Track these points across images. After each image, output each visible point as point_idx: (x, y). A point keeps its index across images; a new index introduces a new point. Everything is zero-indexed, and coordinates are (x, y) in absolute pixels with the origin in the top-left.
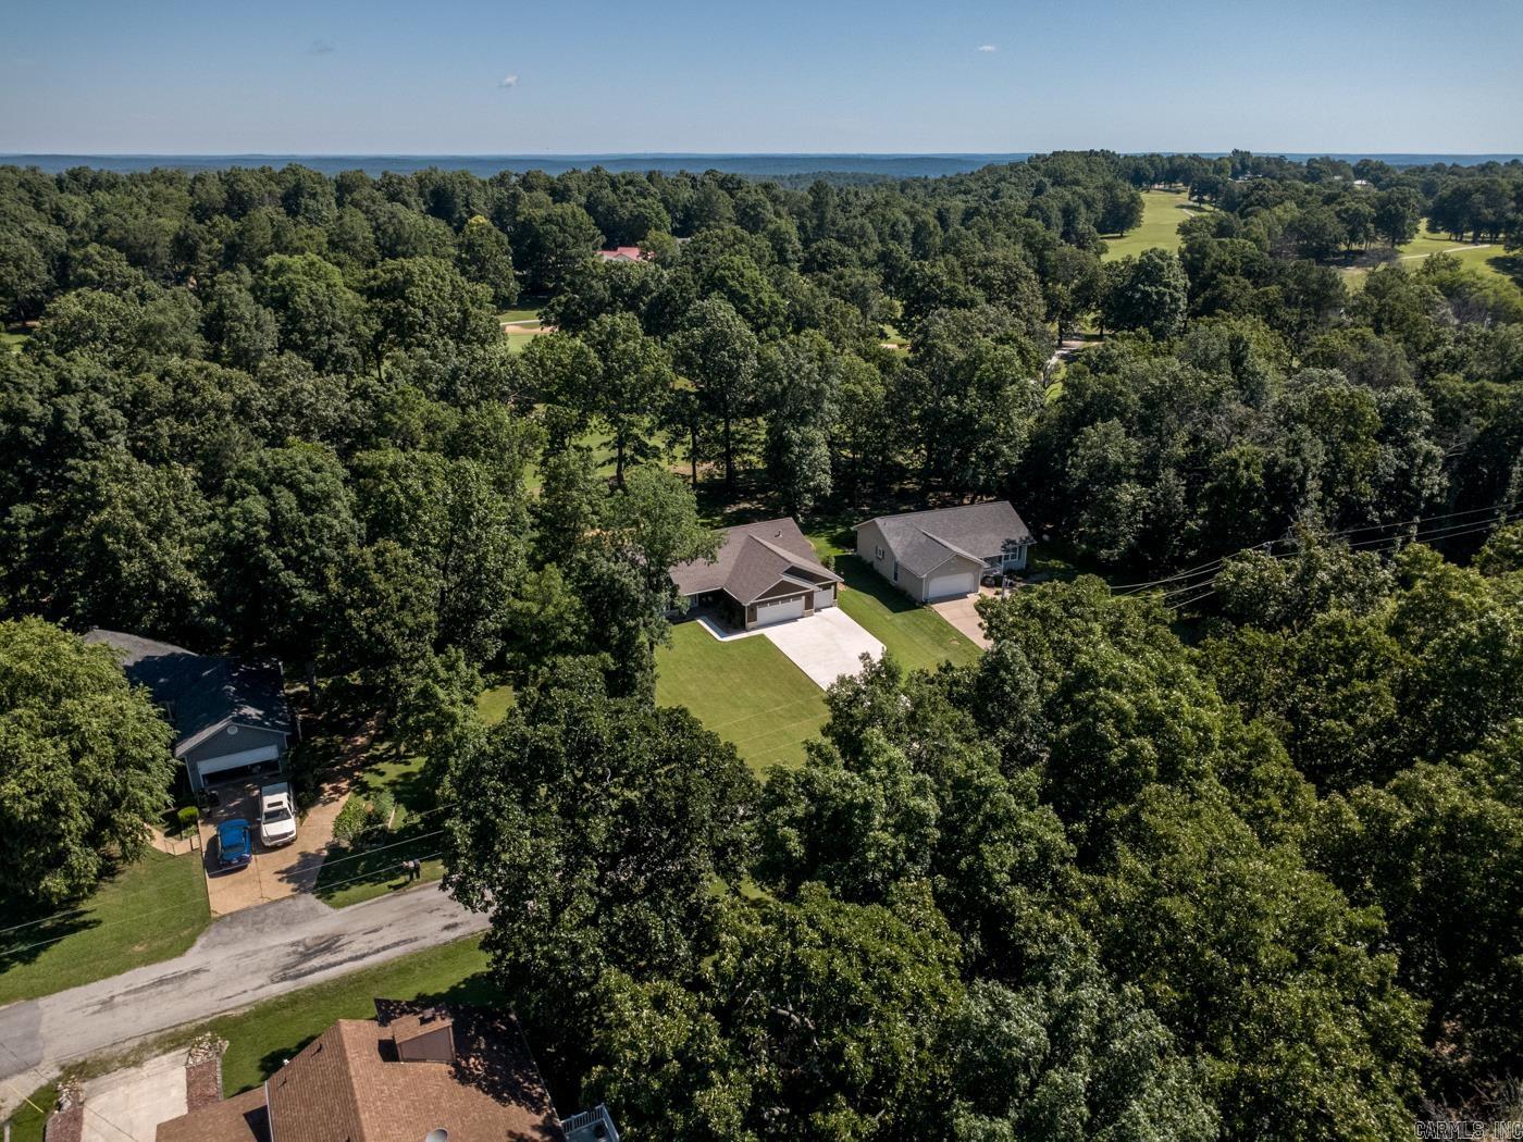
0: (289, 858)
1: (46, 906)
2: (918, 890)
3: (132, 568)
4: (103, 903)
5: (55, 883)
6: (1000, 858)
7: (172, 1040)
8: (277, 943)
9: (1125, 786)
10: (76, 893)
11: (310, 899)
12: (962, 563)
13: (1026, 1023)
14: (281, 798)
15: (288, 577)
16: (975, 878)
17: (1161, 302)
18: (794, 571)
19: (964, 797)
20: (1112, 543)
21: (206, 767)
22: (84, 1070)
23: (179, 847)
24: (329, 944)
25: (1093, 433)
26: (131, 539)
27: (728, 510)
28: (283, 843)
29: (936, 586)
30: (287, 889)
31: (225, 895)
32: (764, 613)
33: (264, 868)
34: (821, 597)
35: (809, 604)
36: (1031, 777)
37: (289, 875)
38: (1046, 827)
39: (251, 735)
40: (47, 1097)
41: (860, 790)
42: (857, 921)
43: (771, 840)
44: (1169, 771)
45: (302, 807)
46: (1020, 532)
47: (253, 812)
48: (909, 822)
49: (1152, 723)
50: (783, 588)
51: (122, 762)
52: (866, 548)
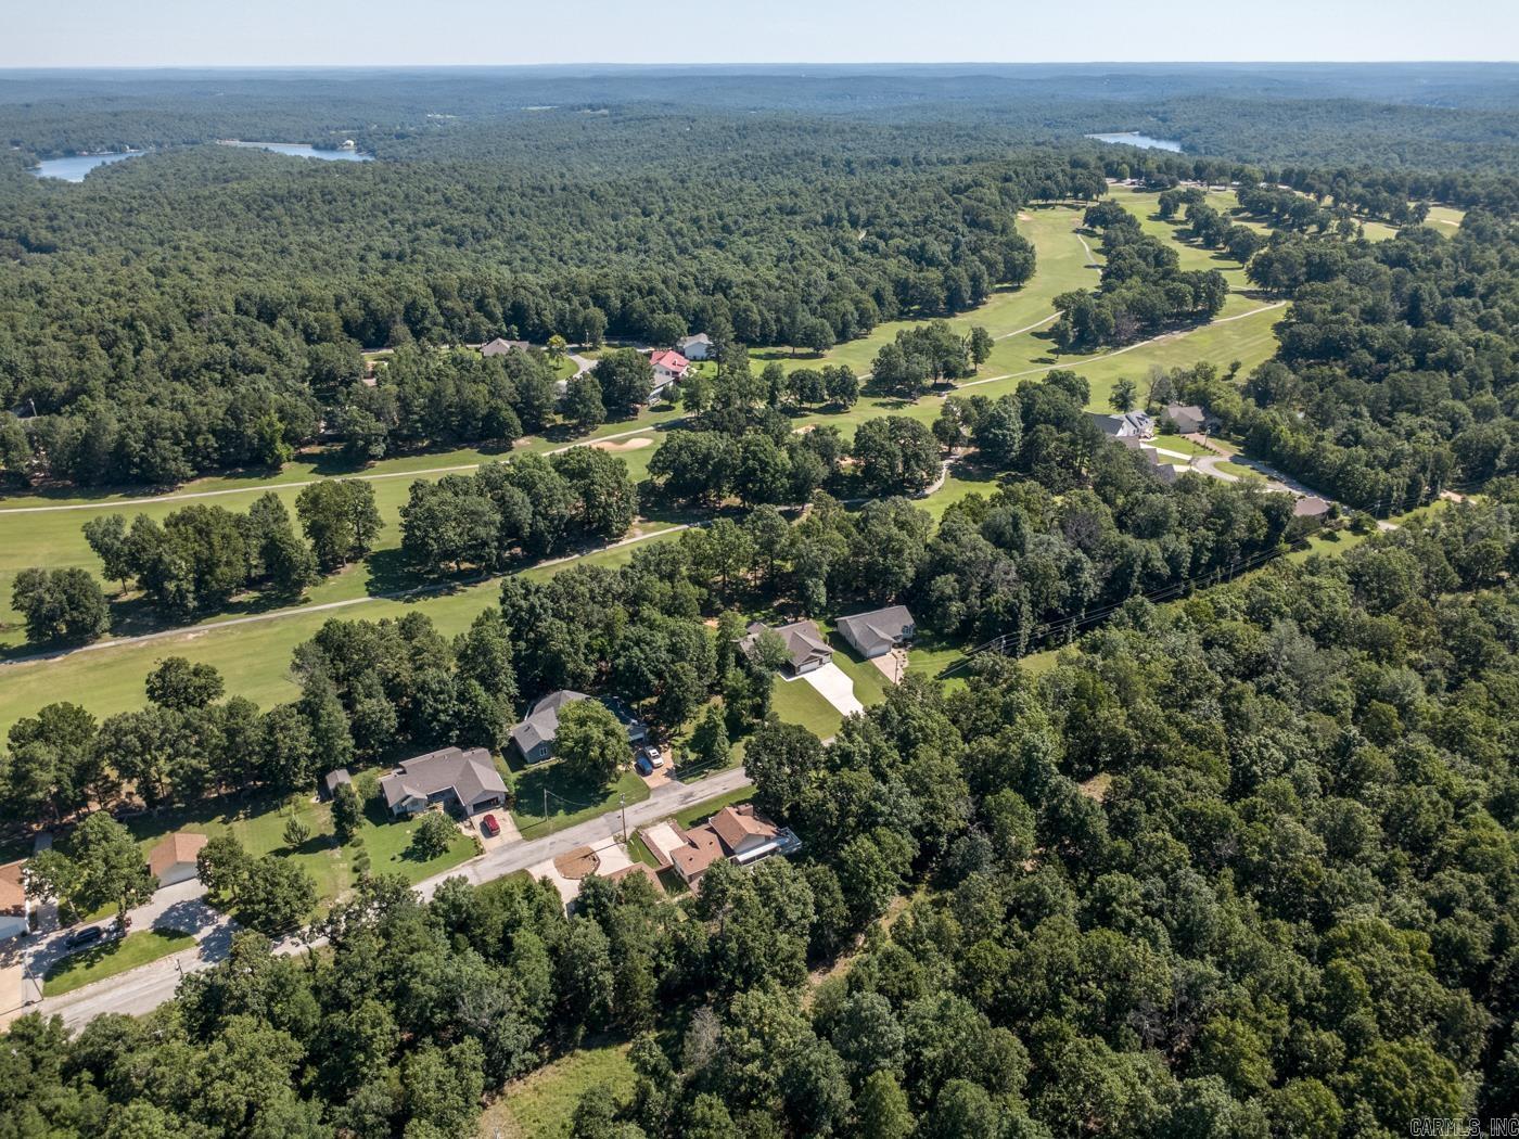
0: (664, 770)
2: (866, 769)
6: (884, 762)
7: (661, 820)
8: (675, 795)
9: (914, 744)
11: (677, 783)
12: (884, 641)
13: (884, 789)
14: (653, 750)
15: (651, 677)
16: (879, 766)
17: (1004, 440)
18: (815, 651)
19: (876, 749)
20: (948, 626)
22: (645, 826)
24: (689, 795)
25: (940, 580)
27: (776, 604)
28: (660, 765)
29: (873, 651)
30: (668, 780)
31: (649, 782)
32: (803, 669)
33: (658, 773)
34: (825, 659)
35: (821, 663)
36: (892, 743)
37: (667, 775)
38: (895, 754)
40: (639, 832)
41: (853, 748)
42: (854, 775)
43: (831, 760)
44: (925, 741)
46: (909, 621)
47: (647, 756)
48: (864, 755)
49: (921, 729)
50: (810, 658)
52: (841, 629)
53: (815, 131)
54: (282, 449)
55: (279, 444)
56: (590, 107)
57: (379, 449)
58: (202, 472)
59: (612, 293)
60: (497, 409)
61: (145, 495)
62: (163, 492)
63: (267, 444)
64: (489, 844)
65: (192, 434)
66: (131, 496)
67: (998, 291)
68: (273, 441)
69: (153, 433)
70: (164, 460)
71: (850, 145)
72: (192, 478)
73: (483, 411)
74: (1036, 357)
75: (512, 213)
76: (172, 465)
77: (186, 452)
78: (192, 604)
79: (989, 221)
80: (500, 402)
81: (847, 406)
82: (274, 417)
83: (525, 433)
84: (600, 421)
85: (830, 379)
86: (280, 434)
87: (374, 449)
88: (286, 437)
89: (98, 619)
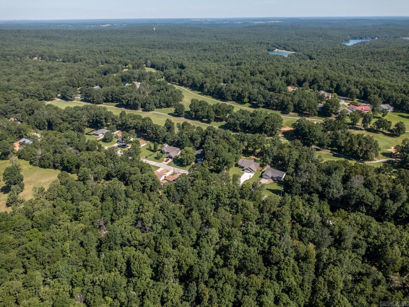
4: (187, 166)
5: (184, 164)
18: (249, 168)
21: (198, 161)
39: (201, 161)
40: (177, 173)
54: (246, 100)
57: (262, 105)
58: (233, 100)
60: (289, 104)
61: (223, 101)
62: (225, 102)
63: (243, 98)
64: (164, 162)
65: (234, 92)
66: (221, 101)
68: (245, 98)
69: (229, 90)
70: (227, 96)
77: (232, 95)
80: (291, 103)
81: (399, 136)
82: (247, 93)
83: (293, 112)
84: (315, 115)
85: (397, 125)
86: (247, 96)
87: (259, 105)
88: (249, 98)
89: (182, 114)
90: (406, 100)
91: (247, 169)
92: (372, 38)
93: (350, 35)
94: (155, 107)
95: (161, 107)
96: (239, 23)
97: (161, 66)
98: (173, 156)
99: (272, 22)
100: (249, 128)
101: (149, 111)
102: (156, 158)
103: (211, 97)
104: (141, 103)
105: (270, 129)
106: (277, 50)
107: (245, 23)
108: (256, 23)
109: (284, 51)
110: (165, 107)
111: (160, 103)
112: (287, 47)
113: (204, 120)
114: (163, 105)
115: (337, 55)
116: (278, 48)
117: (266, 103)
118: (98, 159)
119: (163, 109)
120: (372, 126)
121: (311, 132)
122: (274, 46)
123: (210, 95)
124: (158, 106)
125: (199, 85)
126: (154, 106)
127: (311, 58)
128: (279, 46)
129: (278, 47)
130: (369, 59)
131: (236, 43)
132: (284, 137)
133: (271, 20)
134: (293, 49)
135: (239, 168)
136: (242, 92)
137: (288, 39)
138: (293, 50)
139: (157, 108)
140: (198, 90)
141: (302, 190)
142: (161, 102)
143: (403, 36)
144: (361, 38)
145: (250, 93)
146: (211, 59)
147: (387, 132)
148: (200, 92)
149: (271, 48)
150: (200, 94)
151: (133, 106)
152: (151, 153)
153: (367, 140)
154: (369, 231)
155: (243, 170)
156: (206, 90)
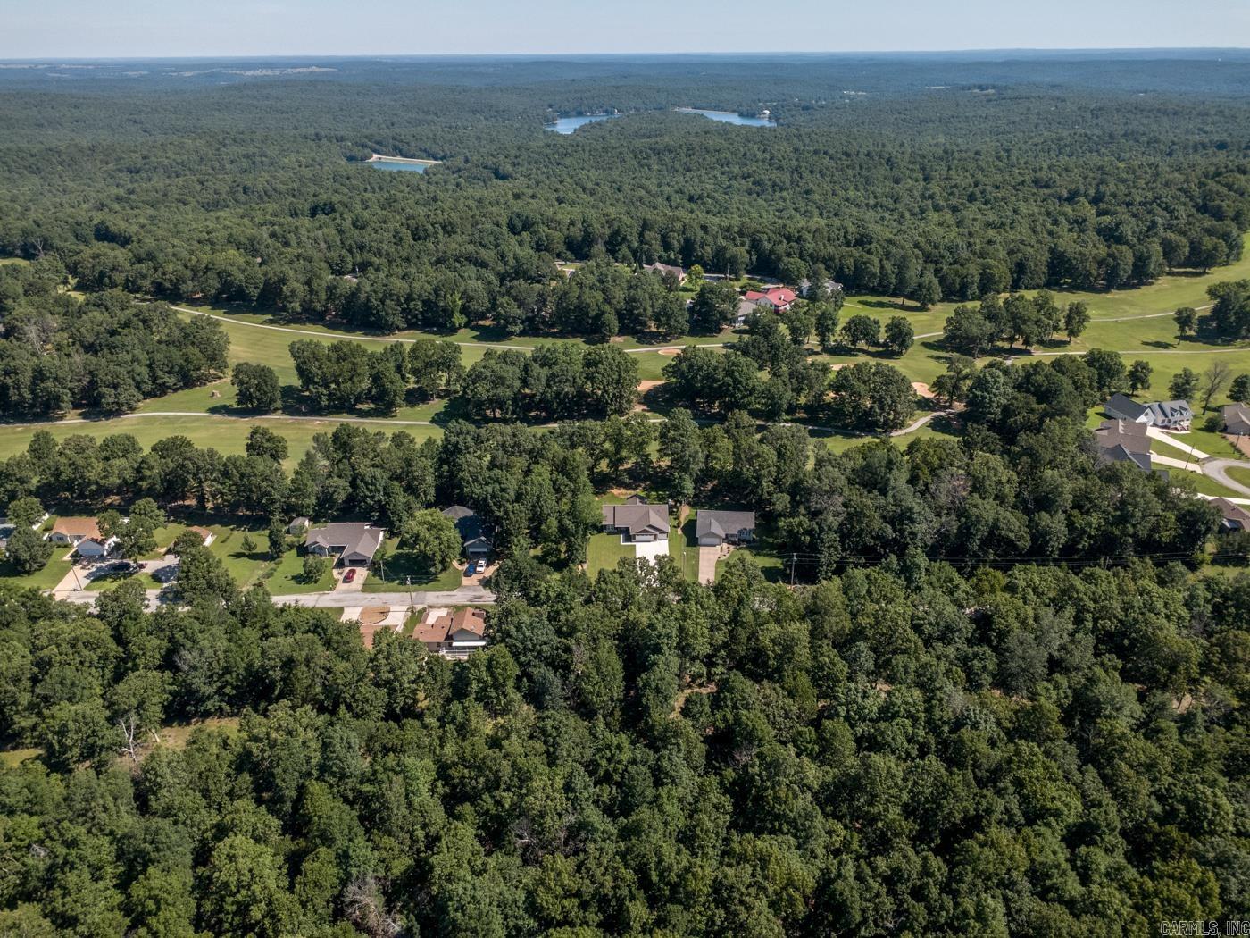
0: (481, 577)
1: (430, 574)
3: (467, 490)
4: (442, 576)
5: (433, 570)
7: (447, 606)
8: (471, 594)
10: (436, 574)
11: (481, 587)
14: (482, 562)
18: (656, 528)
21: (471, 550)
22: (431, 607)
23: (460, 568)
24: (480, 597)
26: (468, 482)
28: (480, 573)
29: (705, 541)
30: (477, 583)
31: (465, 581)
32: (638, 538)
33: (475, 577)
34: (661, 536)
35: (655, 538)
37: (479, 580)
39: (481, 544)
40: (424, 610)
45: (488, 566)
46: (751, 526)
47: (476, 565)
50: (645, 531)
51: (449, 547)
53: (1175, 113)
54: (458, 319)
55: (457, 315)
56: (980, 87)
57: (517, 328)
58: (411, 326)
59: (765, 237)
60: (603, 313)
61: (374, 335)
62: (384, 335)
63: (448, 313)
64: (341, 586)
65: (409, 298)
66: (366, 335)
67: (1168, 274)
68: (453, 312)
69: (388, 295)
70: (387, 314)
71: (1207, 128)
72: (404, 329)
73: (592, 313)
74: (1153, 339)
75: (812, 172)
76: (390, 319)
77: (404, 310)
78: (324, 402)
79: (1220, 207)
80: (607, 308)
81: (900, 354)
82: (457, 296)
83: (621, 333)
84: (682, 333)
85: (889, 328)
86: (458, 309)
87: (511, 328)
88: (464, 311)
89: (272, 401)
90: (865, 263)
91: (644, 532)
92: (606, 112)
93: (550, 106)
94: (141, 397)
95: (159, 391)
96: (188, 74)
97: (17, 240)
98: (370, 555)
99: (301, 70)
100: (544, 404)
101: (118, 413)
102: (298, 579)
103: (320, 327)
104: (71, 390)
105: (614, 395)
106: (375, 156)
107: (212, 75)
108: (249, 73)
109: (399, 158)
110: (176, 390)
111: (154, 379)
112: (405, 148)
113: (359, 406)
114: (171, 380)
115: (567, 161)
116: (378, 152)
117: (530, 320)
118: (85, 652)
119: (171, 397)
120: (839, 338)
121: (740, 382)
122: (364, 146)
123: (314, 322)
124: (148, 387)
125: (254, 293)
126: (135, 392)
127: (500, 176)
128: (378, 143)
129: (378, 147)
130: (655, 167)
131: (234, 140)
132: (652, 410)
133: (295, 66)
134: (425, 151)
135: (609, 534)
136: (437, 295)
137: (389, 123)
138: (425, 155)
139: (147, 395)
140: (255, 311)
141: (844, 550)
142: (160, 373)
143: (674, 105)
144: (580, 114)
145: (464, 295)
146: (190, 199)
147: (873, 349)
148: (270, 317)
149: (357, 151)
150: (271, 322)
151: (32, 406)
152: (265, 566)
153: (887, 376)
154: (1077, 603)
155: (629, 538)
156: (296, 306)
